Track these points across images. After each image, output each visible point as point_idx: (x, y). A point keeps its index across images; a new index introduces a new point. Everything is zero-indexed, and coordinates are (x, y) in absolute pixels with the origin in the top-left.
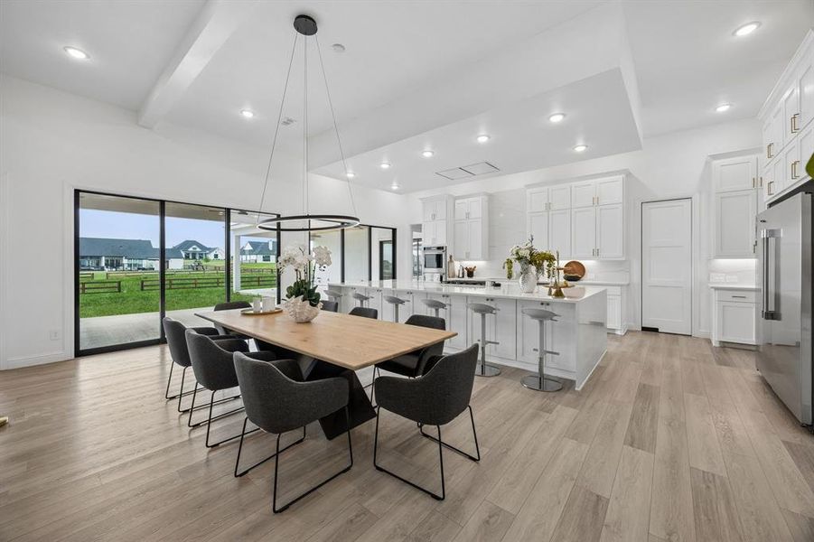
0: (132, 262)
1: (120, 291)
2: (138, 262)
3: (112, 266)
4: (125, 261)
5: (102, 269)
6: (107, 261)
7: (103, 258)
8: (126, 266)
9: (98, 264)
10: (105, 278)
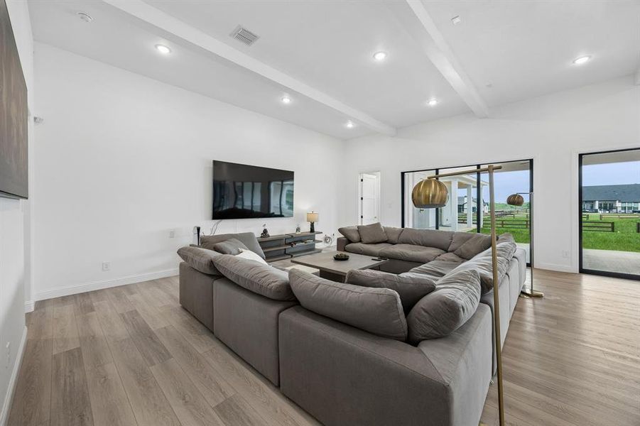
0: (627, 205)
1: (613, 231)
2: (633, 205)
3: (605, 208)
4: (618, 204)
5: (596, 211)
6: (601, 204)
7: (597, 202)
8: (619, 209)
9: (592, 207)
10: (599, 219)
